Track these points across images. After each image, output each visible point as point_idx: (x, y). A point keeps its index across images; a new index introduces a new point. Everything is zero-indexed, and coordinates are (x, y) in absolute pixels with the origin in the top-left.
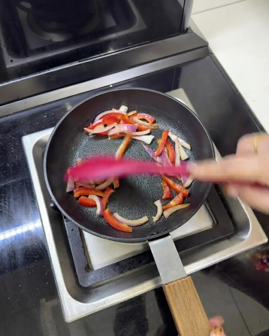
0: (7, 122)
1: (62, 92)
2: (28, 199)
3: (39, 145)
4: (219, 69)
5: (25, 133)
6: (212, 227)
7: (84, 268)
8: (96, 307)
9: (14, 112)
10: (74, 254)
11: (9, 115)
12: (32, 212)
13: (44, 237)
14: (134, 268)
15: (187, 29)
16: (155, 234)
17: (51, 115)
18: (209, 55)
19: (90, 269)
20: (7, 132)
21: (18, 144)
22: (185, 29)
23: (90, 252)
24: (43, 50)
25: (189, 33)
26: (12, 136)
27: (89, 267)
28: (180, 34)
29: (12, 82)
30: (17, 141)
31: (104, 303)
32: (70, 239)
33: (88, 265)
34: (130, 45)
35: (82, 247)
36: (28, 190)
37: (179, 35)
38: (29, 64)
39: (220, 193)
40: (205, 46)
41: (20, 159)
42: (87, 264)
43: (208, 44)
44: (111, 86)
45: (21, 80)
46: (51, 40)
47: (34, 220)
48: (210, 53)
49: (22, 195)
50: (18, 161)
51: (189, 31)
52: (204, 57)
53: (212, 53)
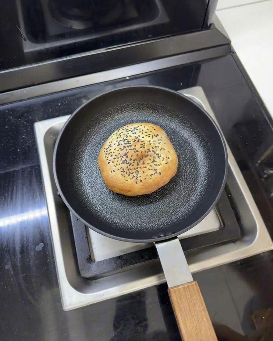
0: (20, 107)
1: (78, 81)
2: (35, 186)
3: (51, 132)
4: (240, 69)
5: (38, 119)
6: (218, 229)
7: (86, 258)
8: (95, 298)
9: (28, 97)
10: (77, 244)
11: (23, 99)
12: (38, 199)
13: (49, 224)
14: (136, 263)
15: (211, 25)
16: (162, 237)
17: (65, 103)
18: (230, 54)
19: (92, 261)
20: (20, 117)
21: (30, 129)
22: (209, 24)
23: (93, 243)
24: (62, 36)
25: (211, 29)
26: (25, 121)
27: (91, 258)
28: (203, 30)
29: (28, 67)
30: (30, 126)
31: (103, 295)
32: (74, 229)
33: (90, 256)
34: (150, 38)
35: (86, 238)
36: (36, 177)
37: (201, 30)
38: (47, 50)
39: (229, 196)
40: (228, 44)
41: (30, 145)
42: (89, 254)
43: (230, 42)
44: (128, 78)
45: (37, 65)
46: (71, 28)
47: (40, 207)
48: (231, 52)
49: (30, 181)
50: (29, 147)
51: (212, 27)
52: (226, 56)
53: (234, 52)
